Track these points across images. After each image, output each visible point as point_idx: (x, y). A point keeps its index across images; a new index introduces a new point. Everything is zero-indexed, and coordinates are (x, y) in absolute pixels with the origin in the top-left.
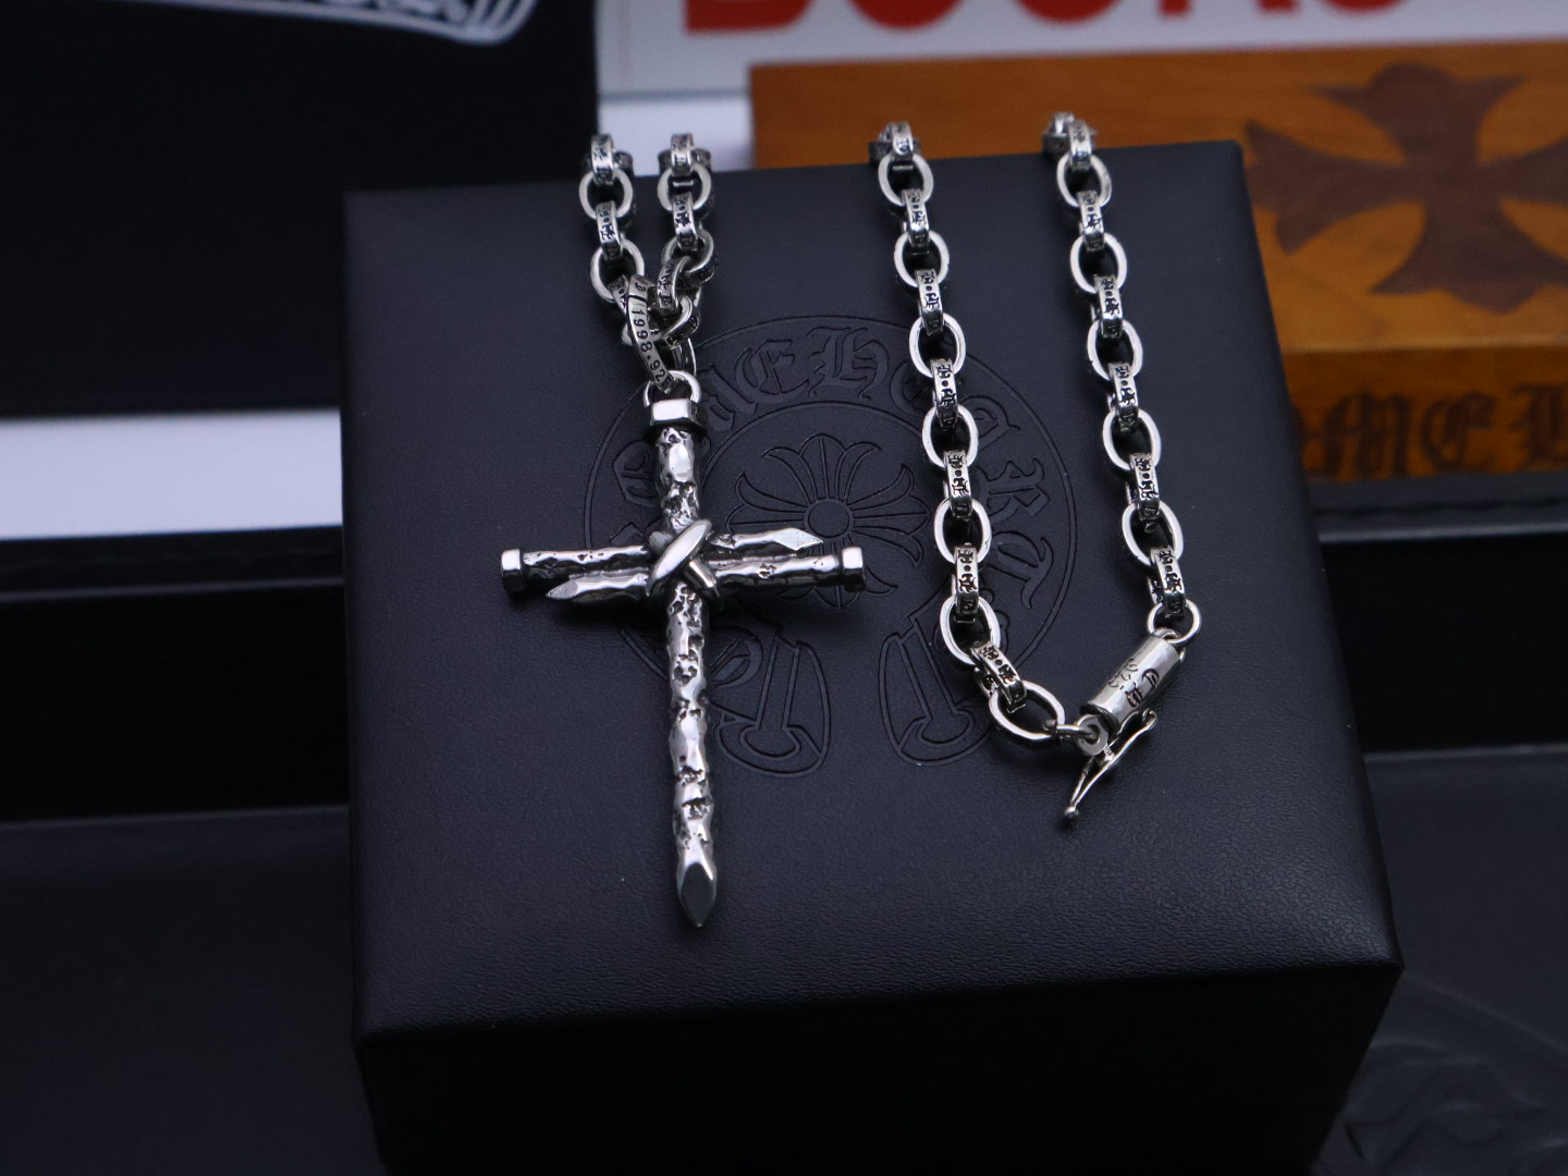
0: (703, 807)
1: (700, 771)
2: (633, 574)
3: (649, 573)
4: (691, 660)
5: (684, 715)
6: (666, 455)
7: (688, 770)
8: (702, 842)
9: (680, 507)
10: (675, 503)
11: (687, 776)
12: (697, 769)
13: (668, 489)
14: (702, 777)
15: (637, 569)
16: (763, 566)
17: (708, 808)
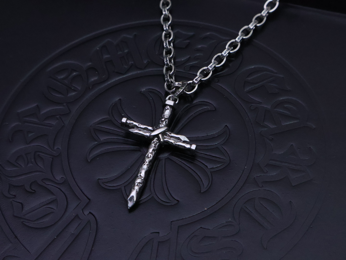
0: (140, 184)
1: (143, 177)
2: (148, 132)
3: (151, 133)
4: (151, 154)
5: (145, 164)
6: (165, 111)
7: (140, 176)
8: (137, 191)
9: (163, 123)
10: (163, 121)
11: (140, 177)
12: (142, 176)
13: (163, 118)
14: (142, 178)
15: (149, 131)
16: (175, 141)
17: (141, 185)
